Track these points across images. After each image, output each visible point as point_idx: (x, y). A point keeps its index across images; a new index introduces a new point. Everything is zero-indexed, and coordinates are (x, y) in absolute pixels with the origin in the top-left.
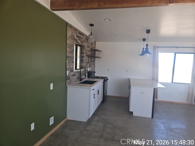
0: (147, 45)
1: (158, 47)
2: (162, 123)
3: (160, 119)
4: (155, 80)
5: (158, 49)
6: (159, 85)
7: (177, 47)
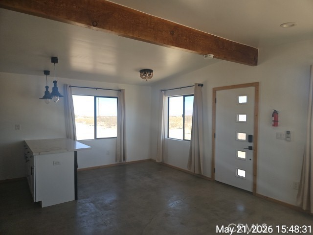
0: (55, 82)
1: (70, 86)
2: (92, 202)
3: (88, 198)
4: (71, 138)
5: (71, 90)
6: (79, 146)
7: (96, 89)
